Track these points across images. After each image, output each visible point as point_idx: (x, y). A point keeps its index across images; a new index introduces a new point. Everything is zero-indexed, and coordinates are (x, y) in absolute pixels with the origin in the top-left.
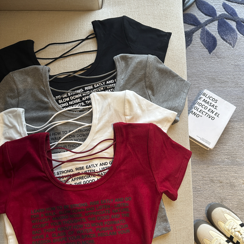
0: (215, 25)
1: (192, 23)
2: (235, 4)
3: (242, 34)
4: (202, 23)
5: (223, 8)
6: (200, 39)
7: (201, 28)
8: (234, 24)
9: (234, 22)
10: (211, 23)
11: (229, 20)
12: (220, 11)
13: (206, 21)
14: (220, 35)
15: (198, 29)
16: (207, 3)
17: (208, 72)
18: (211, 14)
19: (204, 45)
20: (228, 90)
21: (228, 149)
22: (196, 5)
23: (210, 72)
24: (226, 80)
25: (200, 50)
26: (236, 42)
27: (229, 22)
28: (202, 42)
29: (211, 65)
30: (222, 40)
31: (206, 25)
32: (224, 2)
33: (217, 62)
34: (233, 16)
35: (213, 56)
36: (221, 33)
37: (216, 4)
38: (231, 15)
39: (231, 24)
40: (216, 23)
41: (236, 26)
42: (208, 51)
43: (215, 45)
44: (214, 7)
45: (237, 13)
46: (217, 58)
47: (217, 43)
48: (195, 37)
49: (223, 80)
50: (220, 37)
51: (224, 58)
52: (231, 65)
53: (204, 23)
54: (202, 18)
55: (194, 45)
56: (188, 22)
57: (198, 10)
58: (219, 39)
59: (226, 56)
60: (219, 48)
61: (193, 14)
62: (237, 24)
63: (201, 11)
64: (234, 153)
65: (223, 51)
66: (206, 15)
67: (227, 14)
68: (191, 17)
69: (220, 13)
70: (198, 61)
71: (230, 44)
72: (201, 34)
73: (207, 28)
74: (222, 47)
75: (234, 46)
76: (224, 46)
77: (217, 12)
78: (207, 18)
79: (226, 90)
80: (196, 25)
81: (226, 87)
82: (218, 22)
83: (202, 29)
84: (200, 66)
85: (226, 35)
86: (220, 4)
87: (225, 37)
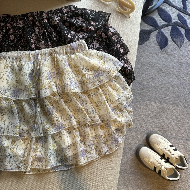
0: (169, 29)
1: (152, 24)
2: (187, 16)
3: (188, 40)
4: (160, 26)
5: (177, 17)
6: (156, 38)
7: (158, 29)
8: (184, 31)
9: (184, 30)
10: (166, 27)
11: (180, 27)
12: (175, 19)
13: (162, 25)
14: (171, 37)
15: (156, 30)
16: (166, 11)
17: (157, 64)
18: (167, 20)
19: (158, 42)
20: (170, 80)
21: (162, 124)
22: (158, 11)
23: (159, 64)
24: (169, 72)
25: (154, 46)
26: (182, 45)
27: (180, 28)
28: (157, 40)
29: (161, 59)
30: (172, 41)
31: (163, 28)
32: (179, 13)
33: (166, 57)
34: (184, 25)
35: (163, 52)
36: (172, 36)
37: (173, 13)
38: (182, 23)
39: (181, 31)
40: (170, 28)
41: (184, 32)
42: (160, 48)
43: (166, 44)
44: (171, 15)
45: (188, 23)
46: (166, 55)
47: (168, 43)
48: (152, 36)
49: (167, 72)
50: (171, 39)
51: (171, 55)
52: (176, 61)
53: (161, 26)
54: (160, 22)
55: (150, 41)
56: (149, 23)
57: (158, 15)
58: (170, 40)
59: (173, 54)
60: (169, 47)
61: (154, 17)
62: (186, 31)
63: (160, 17)
64: (165, 128)
65: (172, 49)
66: (164, 20)
67: (180, 22)
68: (152, 20)
69: (175, 21)
70: (152, 54)
71: (178, 45)
72: (157, 34)
73: (163, 30)
74: (172, 47)
75: (180, 48)
76: (173, 46)
77: (172, 19)
78: (164, 22)
79: (168, 79)
80: (155, 26)
81: (168, 77)
82: (172, 27)
83: (158, 31)
84: (152, 58)
85: (176, 38)
86: (176, 14)
87: (175, 39)
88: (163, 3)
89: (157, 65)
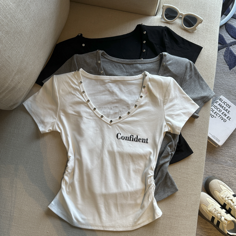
1: (219, 41)
4: (228, 43)
6: (224, 56)
7: (226, 47)
10: (235, 44)
15: (224, 48)
16: (235, 28)
19: (226, 61)
25: (222, 65)
28: (225, 59)
31: (231, 45)
35: (233, 73)
42: (229, 67)
43: (235, 63)
46: (235, 75)
48: (219, 54)
53: (230, 43)
54: (228, 39)
57: (226, 32)
61: (221, 34)
63: (228, 33)
66: (232, 37)
72: (225, 52)
73: (231, 48)
78: (233, 40)
80: (222, 44)
83: (226, 49)
88: (231, 19)
89: (226, 86)
